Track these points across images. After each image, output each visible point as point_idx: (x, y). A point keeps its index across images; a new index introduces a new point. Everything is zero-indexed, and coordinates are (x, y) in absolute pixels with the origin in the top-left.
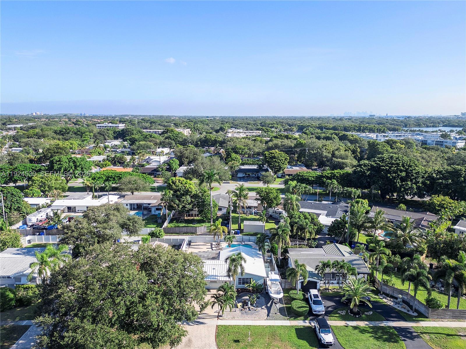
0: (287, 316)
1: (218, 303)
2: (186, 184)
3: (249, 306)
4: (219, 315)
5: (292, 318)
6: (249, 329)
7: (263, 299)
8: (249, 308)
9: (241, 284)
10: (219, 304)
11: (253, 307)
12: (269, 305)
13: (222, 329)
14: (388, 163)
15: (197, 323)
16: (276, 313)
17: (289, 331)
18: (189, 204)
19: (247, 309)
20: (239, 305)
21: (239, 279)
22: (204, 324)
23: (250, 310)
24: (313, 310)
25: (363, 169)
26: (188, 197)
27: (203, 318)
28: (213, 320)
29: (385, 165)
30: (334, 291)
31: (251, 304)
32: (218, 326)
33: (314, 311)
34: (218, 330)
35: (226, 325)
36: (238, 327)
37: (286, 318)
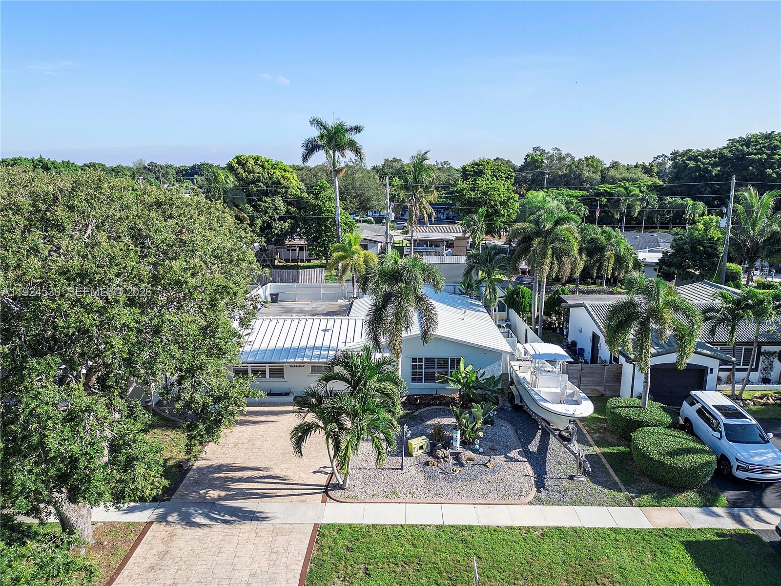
0: (622, 486)
1: (325, 429)
2: (275, 168)
3: (458, 448)
4: (334, 481)
5: (646, 498)
6: (464, 541)
7: (506, 430)
8: (456, 456)
9: (420, 380)
10: (328, 435)
11: (469, 454)
12: (533, 447)
13: (340, 543)
14: (764, 147)
15: (227, 517)
16: (571, 478)
17: (659, 554)
18: (282, 219)
19: (451, 460)
20: (417, 443)
21: (414, 360)
22: (258, 519)
23: (462, 465)
24: (735, 464)
25: (702, 163)
26: (279, 201)
27: (263, 496)
28: (304, 501)
29: (755, 151)
30: (764, 404)
31: (463, 443)
32: (319, 531)
33: (738, 468)
34: (321, 548)
35: (360, 526)
36: (416, 533)
37: (622, 496)
